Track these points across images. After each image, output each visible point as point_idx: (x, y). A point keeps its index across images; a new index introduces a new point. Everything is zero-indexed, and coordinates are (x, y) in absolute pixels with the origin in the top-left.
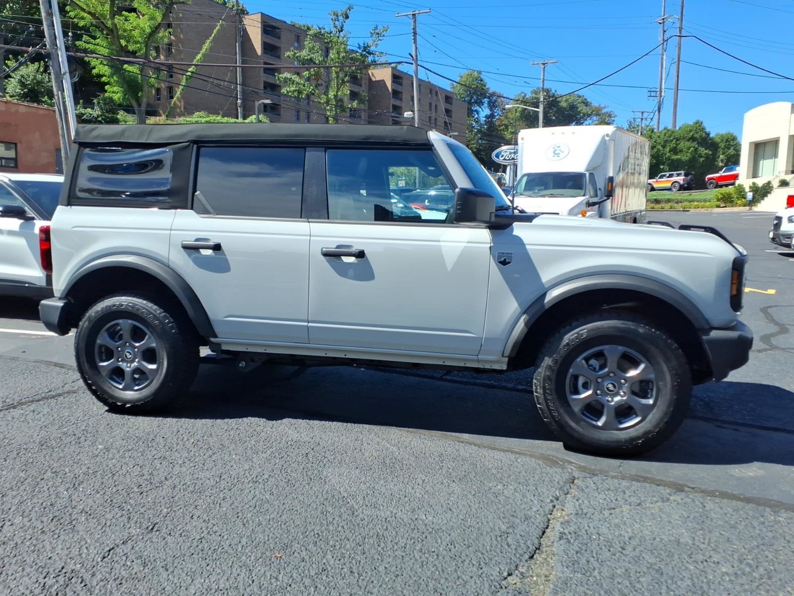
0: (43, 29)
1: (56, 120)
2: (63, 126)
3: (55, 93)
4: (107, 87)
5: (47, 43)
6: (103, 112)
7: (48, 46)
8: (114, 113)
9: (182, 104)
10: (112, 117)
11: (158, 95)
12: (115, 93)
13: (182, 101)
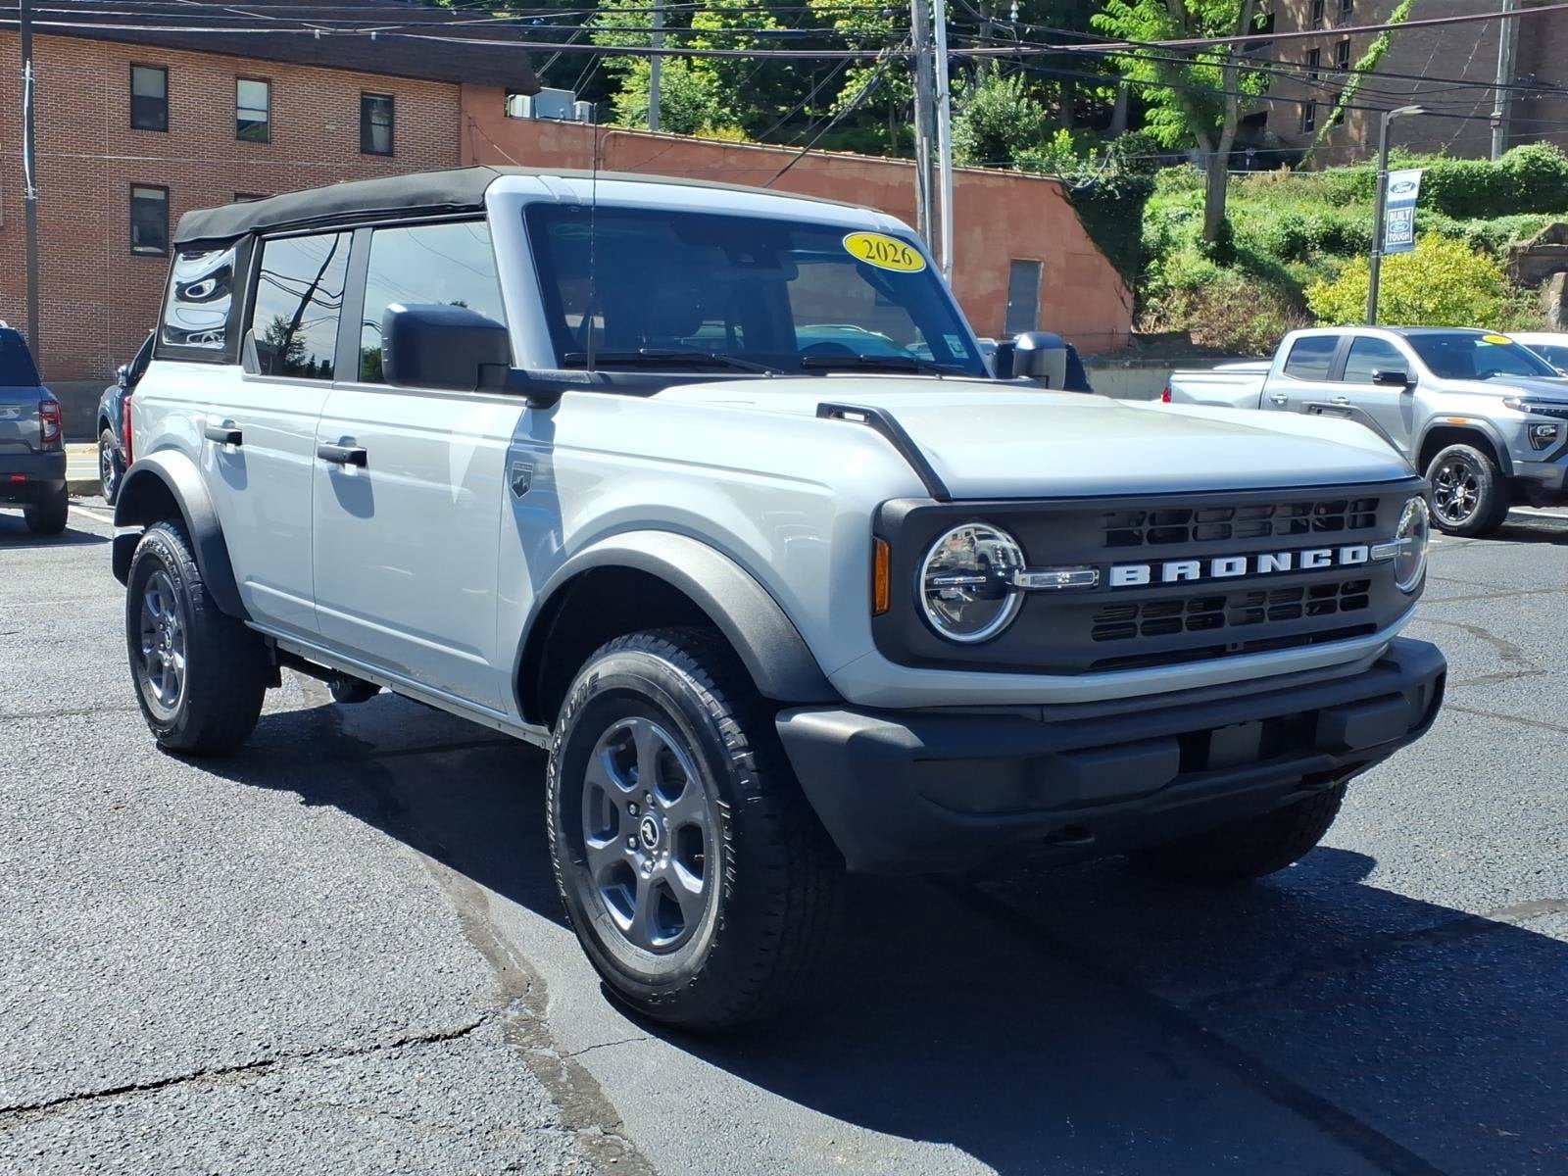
0: (910, 8)
1: (915, 200)
2: (924, 213)
3: (918, 142)
4: (1150, 114)
5: (913, 37)
6: (1124, 172)
7: (914, 43)
8: (1146, 172)
9: (1364, 133)
10: (1138, 179)
11: (1308, 118)
12: (1164, 124)
13: (1364, 127)
